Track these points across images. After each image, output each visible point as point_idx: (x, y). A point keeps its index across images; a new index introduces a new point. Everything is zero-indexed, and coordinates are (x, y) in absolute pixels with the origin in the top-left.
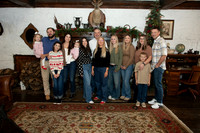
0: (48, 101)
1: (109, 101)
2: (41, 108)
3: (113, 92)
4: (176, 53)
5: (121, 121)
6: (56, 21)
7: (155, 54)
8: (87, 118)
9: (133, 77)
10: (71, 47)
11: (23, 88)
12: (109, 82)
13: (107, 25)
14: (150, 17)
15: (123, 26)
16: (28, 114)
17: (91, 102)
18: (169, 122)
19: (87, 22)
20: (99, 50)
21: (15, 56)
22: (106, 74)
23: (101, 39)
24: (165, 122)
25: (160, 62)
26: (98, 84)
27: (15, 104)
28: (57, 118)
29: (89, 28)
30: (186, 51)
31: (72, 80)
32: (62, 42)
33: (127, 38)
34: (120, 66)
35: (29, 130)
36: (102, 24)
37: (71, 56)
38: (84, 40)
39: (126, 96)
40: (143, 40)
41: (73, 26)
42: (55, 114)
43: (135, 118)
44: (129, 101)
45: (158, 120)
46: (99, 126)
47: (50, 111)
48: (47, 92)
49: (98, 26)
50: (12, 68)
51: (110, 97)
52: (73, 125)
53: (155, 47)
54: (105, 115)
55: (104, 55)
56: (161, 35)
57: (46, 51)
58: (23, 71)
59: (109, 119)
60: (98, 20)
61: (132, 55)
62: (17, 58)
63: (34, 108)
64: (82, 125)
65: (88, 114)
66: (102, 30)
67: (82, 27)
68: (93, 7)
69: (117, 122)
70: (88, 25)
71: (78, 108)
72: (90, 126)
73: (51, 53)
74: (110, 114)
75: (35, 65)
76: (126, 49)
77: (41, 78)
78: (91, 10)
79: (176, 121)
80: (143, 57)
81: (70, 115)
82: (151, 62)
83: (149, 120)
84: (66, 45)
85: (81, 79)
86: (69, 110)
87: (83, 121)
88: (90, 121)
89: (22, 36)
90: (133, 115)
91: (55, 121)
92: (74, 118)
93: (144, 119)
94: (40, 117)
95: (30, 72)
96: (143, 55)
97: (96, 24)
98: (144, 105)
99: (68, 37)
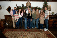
1: (32, 29)
2: (12, 30)
3: (33, 26)
8: (25, 34)
9: (39, 22)
10: (21, 13)
11: (7, 24)
12: (32, 23)
13: (31, 6)
14: (44, 4)
15: (36, 7)
16: (8, 32)
17: (27, 29)
18: (50, 35)
19: (25, 6)
21: (5, 15)
23: (30, 10)
24: (48, 35)
26: (29, 24)
27: (5, 29)
29: (26, 7)
31: (21, 22)
33: (37, 10)
34: (35, 18)
35: (8, 37)
36: (30, 6)
37: (21, 15)
39: (37, 27)
40: (42, 11)
41: (22, 7)
42: (16, 32)
43: (39, 34)
44: (38, 29)
46: (29, 36)
47: (15, 31)
48: (14, 26)
49: (29, 6)
50: (4, 19)
51: (32, 27)
52: (21, 36)
55: (30, 15)
56: (47, 9)
57: (14, 14)
58: (7, 20)
59: (32, 34)
60: (29, 5)
61: (39, 15)
63: (10, 30)
64: (24, 36)
65: (26, 32)
66: (30, 8)
67: (24, 7)
68: (27, 1)
69: (34, 35)
70: (26, 6)
71: (23, 31)
72: (26, 36)
73: (15, 15)
74: (32, 32)
75: (10, 18)
77: (12, 22)
78: (27, 2)
79: (52, 35)
80: (42, 16)
81: (20, 32)
82: (44, 17)
83: (44, 34)
85: (24, 22)
87: (24, 34)
88: (26, 34)
89: (7, 10)
90: (39, 33)
91: (16, 34)
92: (22, 33)
93: (42, 34)
94: (12, 33)
95: (9, 20)
96: (42, 15)
97: (28, 6)
98: (42, 30)
99: (20, 10)
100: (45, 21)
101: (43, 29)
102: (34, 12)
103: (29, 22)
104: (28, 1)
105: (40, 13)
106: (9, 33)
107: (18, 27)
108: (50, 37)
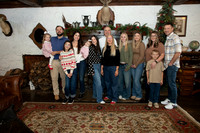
1: (119, 101)
2: (50, 108)
3: (124, 92)
4: (190, 50)
5: (133, 122)
6: (64, 20)
7: (168, 51)
8: (98, 119)
9: (145, 77)
11: (32, 88)
13: (116, 22)
14: (161, 13)
15: (132, 23)
16: (37, 114)
18: (185, 123)
19: (95, 20)
20: (108, 48)
21: (25, 56)
22: (117, 73)
24: (180, 123)
25: (174, 60)
26: (108, 84)
27: (24, 103)
28: (67, 118)
29: (98, 26)
31: (81, 79)
32: (71, 40)
33: (137, 36)
35: (38, 130)
36: (111, 22)
38: (93, 38)
39: (137, 95)
41: (82, 25)
42: (64, 115)
43: (147, 119)
44: (140, 101)
45: (173, 122)
46: (110, 127)
50: (22, 68)
51: (120, 97)
52: (83, 126)
53: (168, 43)
54: (116, 115)
56: (174, 31)
58: (32, 71)
59: (121, 119)
60: (106, 18)
62: (26, 58)
63: (43, 108)
64: (93, 127)
65: (99, 114)
66: (112, 28)
67: (90, 25)
68: (101, 4)
69: (130, 123)
70: (97, 23)
72: (101, 127)
73: (62, 53)
74: (121, 115)
75: (44, 65)
76: (136, 47)
77: (50, 78)
78: (100, 8)
79: (192, 123)
80: (155, 54)
81: (79, 115)
82: (163, 60)
83: (163, 122)
84: (75, 44)
86: (78, 111)
87: (94, 121)
88: (101, 121)
89: (30, 36)
90: (146, 116)
91: (65, 122)
92: (84, 119)
93: (158, 120)
94: (50, 117)
95: (39, 72)
97: (105, 22)
98: (157, 105)
99: (77, 36)
100: (165, 72)
101: (159, 103)
103: (107, 78)
104: (105, 5)
105: (148, 46)
106: (39, 118)
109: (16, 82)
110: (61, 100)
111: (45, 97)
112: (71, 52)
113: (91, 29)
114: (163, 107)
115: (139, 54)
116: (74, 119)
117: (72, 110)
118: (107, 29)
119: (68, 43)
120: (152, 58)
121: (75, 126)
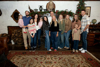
0: (27, 50)
2: (23, 54)
4: (92, 24)
6: (29, 8)
7: (83, 24)
8: (48, 59)
11: (13, 43)
14: (79, 5)
15: (64, 10)
16: (17, 57)
17: (50, 50)
18: (91, 60)
20: (53, 22)
21: (8, 27)
22: (57, 35)
23: (54, 17)
24: (89, 60)
25: (86, 28)
26: (52, 41)
27: (9, 51)
29: (47, 11)
30: (97, 23)
32: (33, 18)
36: (54, 9)
37: (38, 26)
38: (45, 17)
39: (67, 46)
40: (76, 17)
41: (39, 11)
42: (31, 57)
43: (73, 58)
46: (55, 63)
50: (7, 33)
51: (59, 47)
52: (41, 63)
53: (83, 20)
54: (58, 57)
55: (56, 25)
58: (13, 35)
59: (60, 59)
60: (51, 7)
61: (70, 25)
63: (19, 54)
64: (46, 63)
65: (49, 56)
66: (54, 12)
67: (43, 11)
69: (65, 60)
72: (50, 63)
73: (29, 25)
74: (60, 56)
75: (19, 31)
76: (67, 22)
77: (22, 38)
78: (48, 2)
79: (95, 59)
81: (39, 57)
83: (81, 59)
86: (38, 55)
87: (47, 60)
88: (50, 60)
89: (11, 16)
90: (72, 56)
91: (32, 61)
93: (78, 58)
94: (23, 58)
95: (17, 35)
96: (76, 25)
97: (51, 9)
98: (77, 51)
99: (36, 16)
101: (78, 50)
102: (61, 20)
106: (18, 59)
107: (35, 47)
108: (93, 63)
109: (5, 40)
110: (28, 49)
111: (20, 48)
112: (34, 24)
113: (44, 13)
114: (80, 52)
115: (68, 25)
116: (36, 59)
117: (35, 55)
118: (52, 12)
119: (32, 20)
120: (75, 27)
121: (37, 63)
